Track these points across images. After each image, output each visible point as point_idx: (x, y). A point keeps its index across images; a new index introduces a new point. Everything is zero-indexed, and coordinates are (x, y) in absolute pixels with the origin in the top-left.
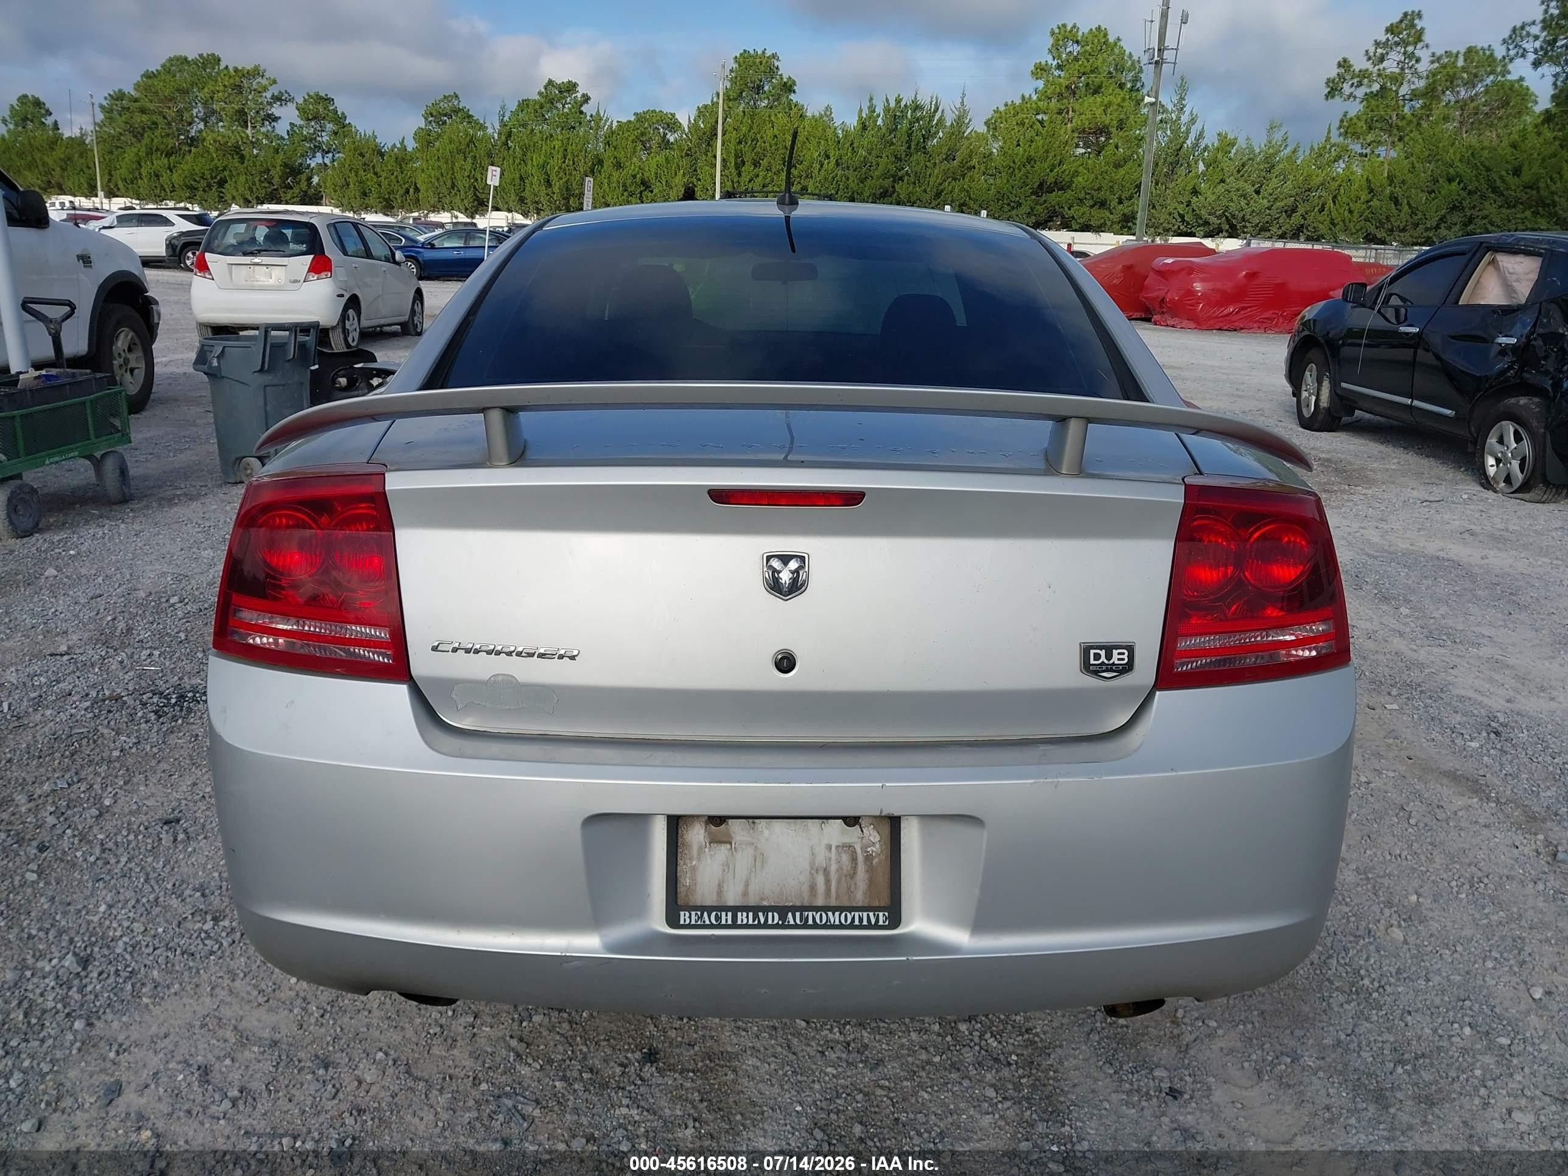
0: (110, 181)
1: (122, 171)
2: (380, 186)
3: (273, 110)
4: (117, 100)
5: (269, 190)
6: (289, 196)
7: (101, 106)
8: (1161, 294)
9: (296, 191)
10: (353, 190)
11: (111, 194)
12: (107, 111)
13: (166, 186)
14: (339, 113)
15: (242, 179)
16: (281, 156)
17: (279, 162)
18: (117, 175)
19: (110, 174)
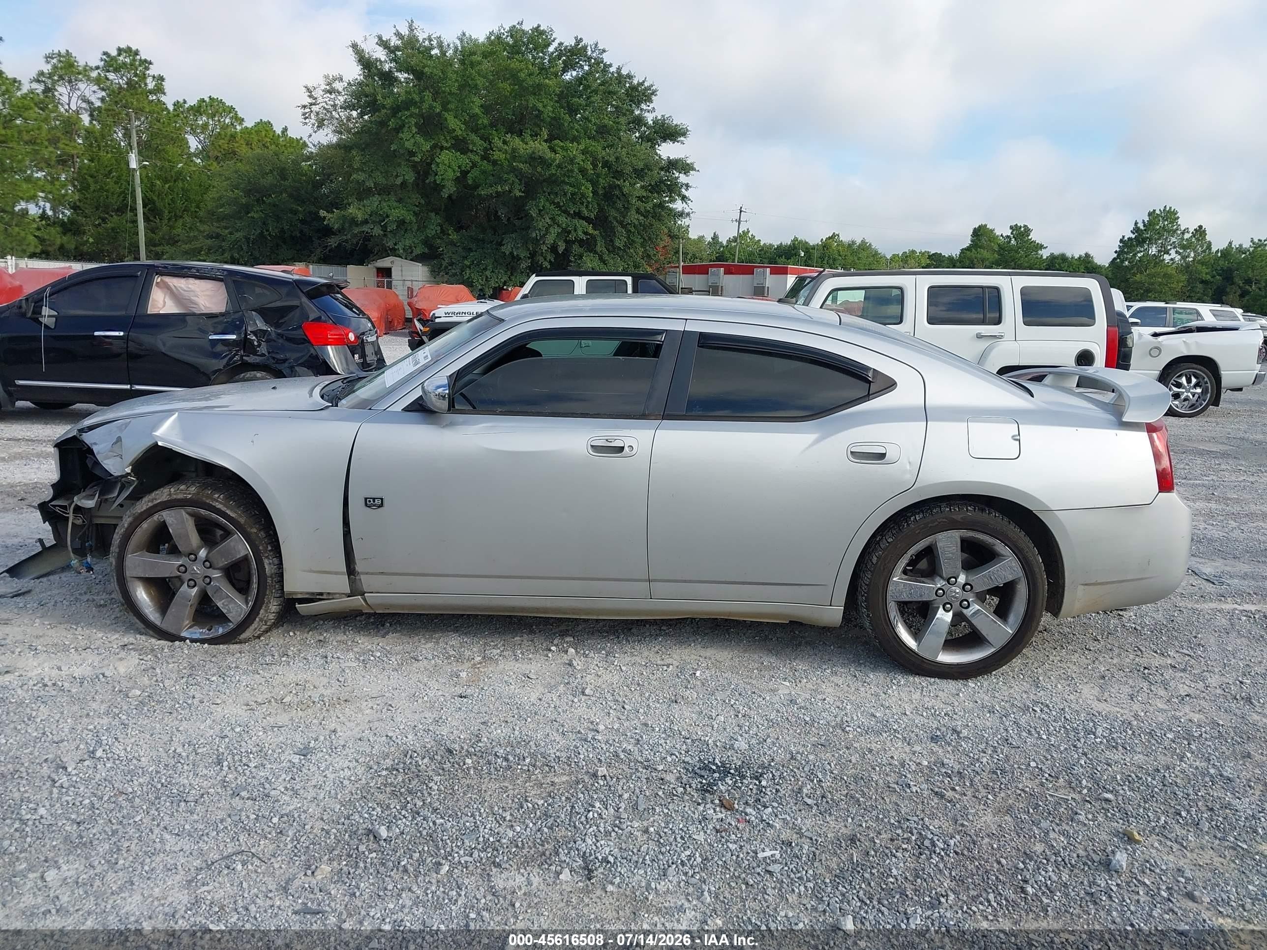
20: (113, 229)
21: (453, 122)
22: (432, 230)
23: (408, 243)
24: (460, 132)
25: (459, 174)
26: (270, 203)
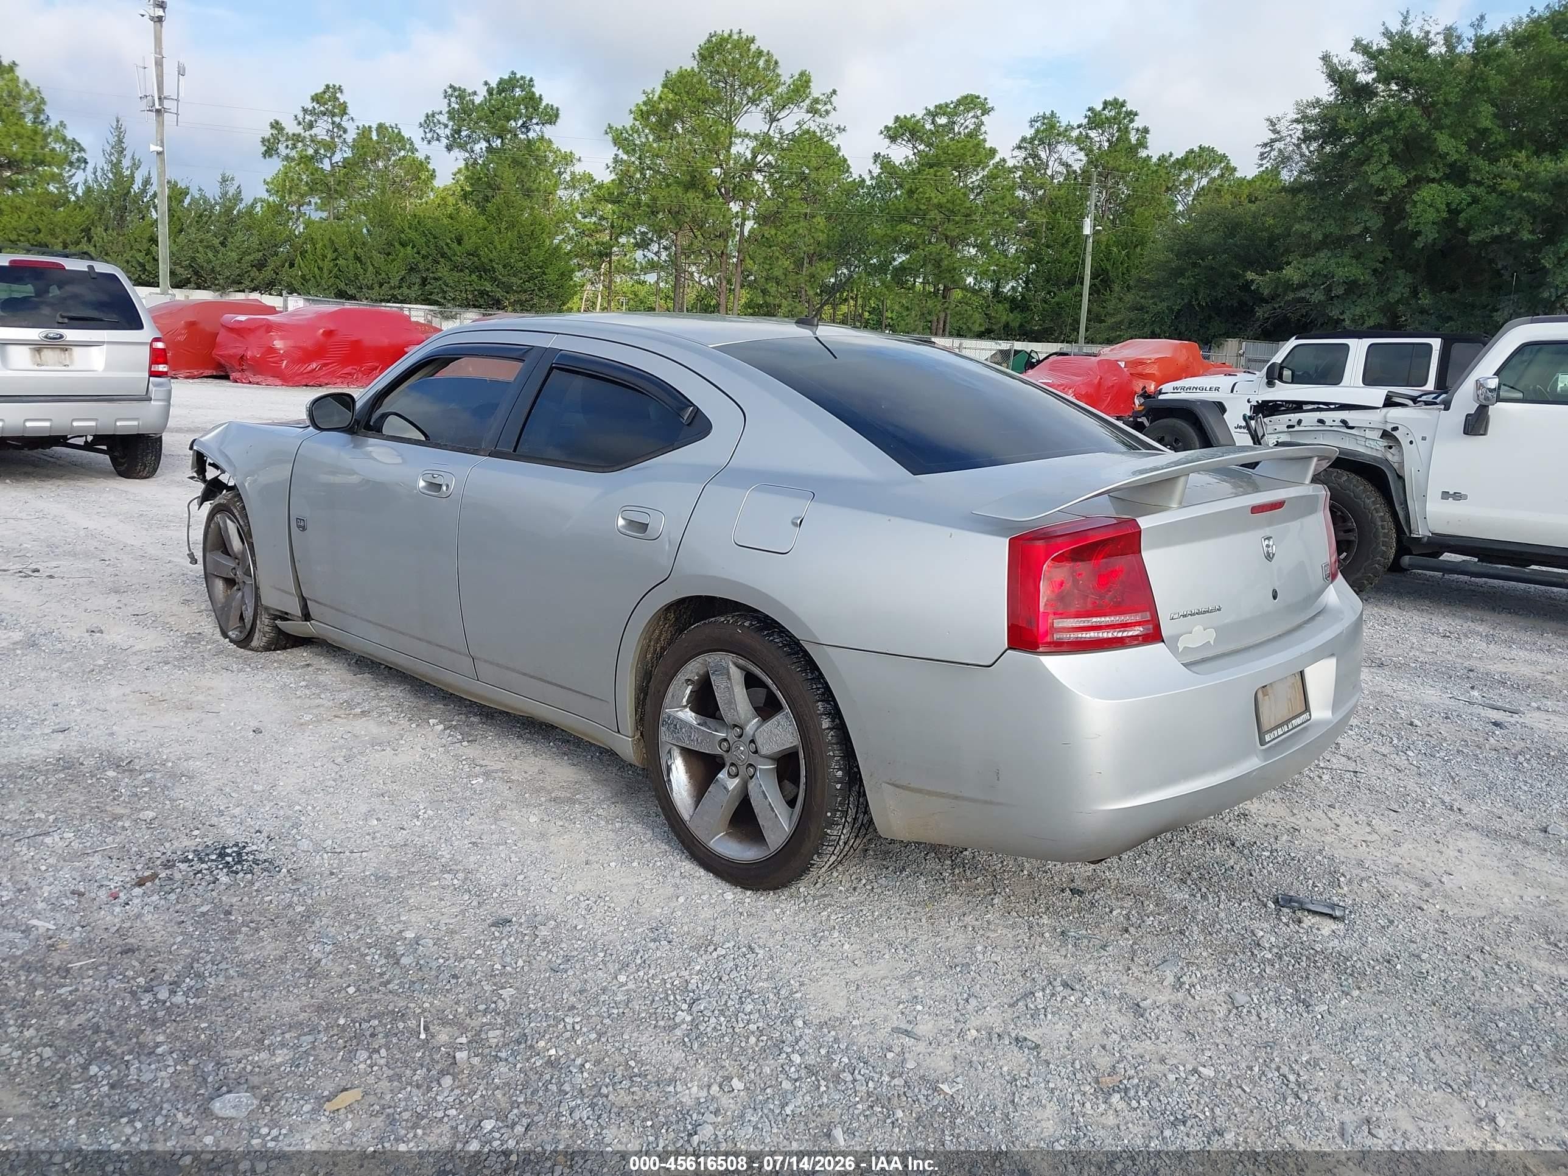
8: (241, 352)
20: (1058, 304)
21: (1444, 142)
22: (1398, 291)
23: (1358, 311)
24: (1456, 156)
25: (1445, 215)
26: (1206, 267)
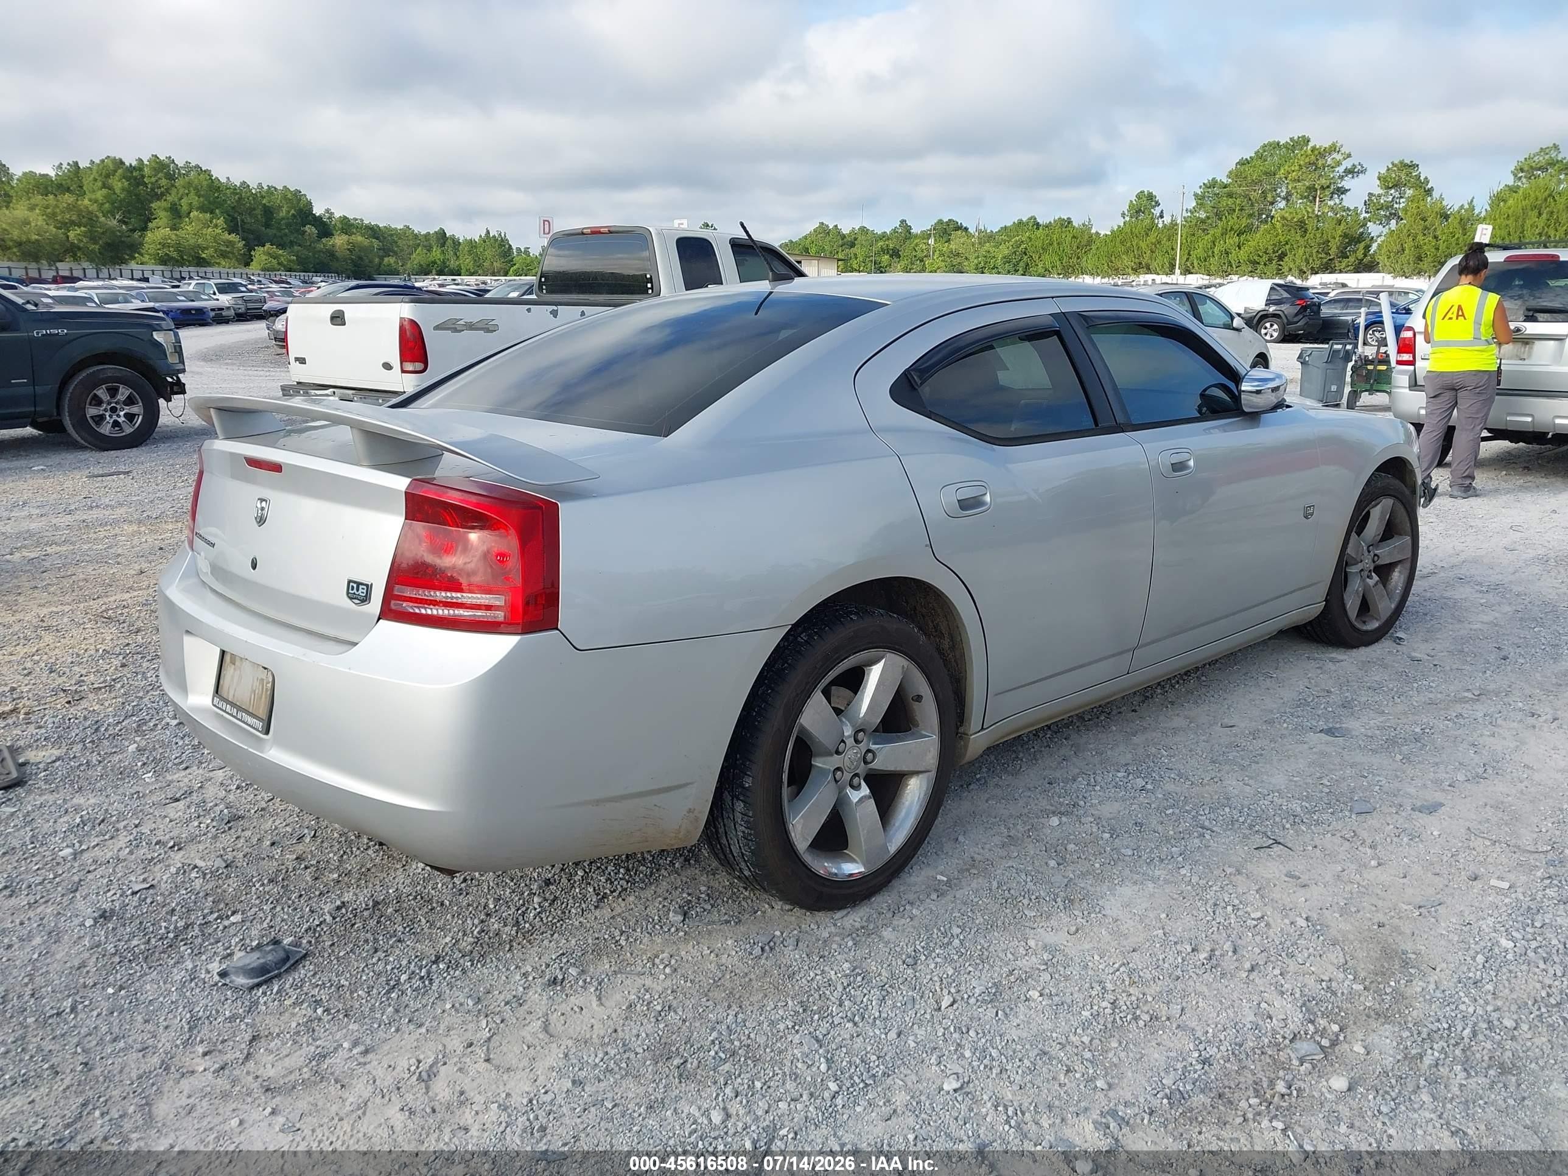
0: (1188, 259)
1: (1199, 252)
2: (1437, 249)
3: (1343, 183)
4: (1210, 187)
5: (1325, 260)
6: (1343, 265)
7: (1196, 195)
9: (1352, 259)
10: (1409, 253)
11: (1187, 271)
12: (1200, 199)
13: (1233, 262)
14: (1422, 178)
15: (1301, 251)
16: (1342, 227)
17: (1339, 232)
18: (1193, 256)
19: (1189, 254)
